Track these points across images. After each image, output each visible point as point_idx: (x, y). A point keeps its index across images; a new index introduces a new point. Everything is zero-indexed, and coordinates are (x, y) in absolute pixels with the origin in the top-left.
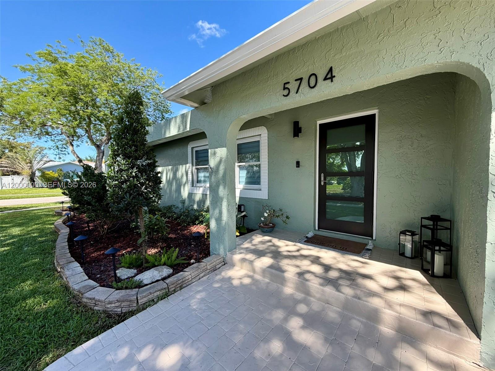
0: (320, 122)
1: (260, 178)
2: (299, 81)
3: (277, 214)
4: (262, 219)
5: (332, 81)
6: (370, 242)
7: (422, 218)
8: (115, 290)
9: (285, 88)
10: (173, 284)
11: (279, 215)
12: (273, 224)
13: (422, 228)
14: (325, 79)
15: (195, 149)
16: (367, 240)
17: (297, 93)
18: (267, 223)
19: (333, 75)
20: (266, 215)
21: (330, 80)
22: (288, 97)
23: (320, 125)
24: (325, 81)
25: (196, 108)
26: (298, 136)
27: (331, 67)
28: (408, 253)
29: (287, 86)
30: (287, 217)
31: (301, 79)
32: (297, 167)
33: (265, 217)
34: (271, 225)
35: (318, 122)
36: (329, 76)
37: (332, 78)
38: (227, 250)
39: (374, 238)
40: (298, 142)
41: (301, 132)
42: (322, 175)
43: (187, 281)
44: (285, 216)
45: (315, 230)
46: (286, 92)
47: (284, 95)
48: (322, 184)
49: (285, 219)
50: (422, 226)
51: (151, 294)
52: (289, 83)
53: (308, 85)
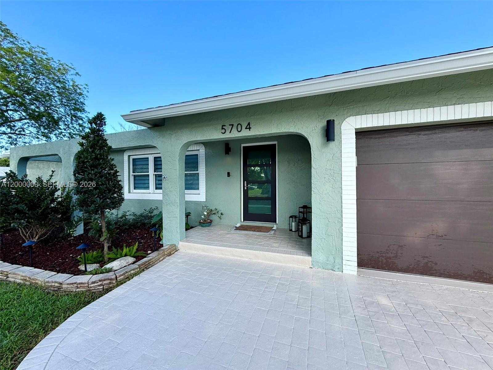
0: (243, 145)
1: (199, 184)
2: (231, 126)
3: (214, 212)
4: (203, 217)
5: (250, 130)
6: (275, 225)
7: (299, 207)
8: (92, 275)
9: (222, 129)
10: (142, 265)
11: (215, 213)
12: (210, 220)
13: (300, 213)
14: (246, 128)
15: (132, 158)
16: (273, 225)
17: (230, 133)
18: (206, 220)
19: (250, 127)
20: (206, 213)
21: (248, 130)
22: (225, 134)
23: (243, 147)
24: (246, 130)
25: (149, 128)
26: (228, 154)
27: (249, 122)
28: (294, 230)
29: (224, 127)
30: (222, 214)
31: (233, 125)
32: (228, 176)
33: (204, 215)
34: (209, 221)
35: (242, 145)
36: (248, 127)
37: (250, 128)
38: (179, 240)
39: (277, 223)
40: (229, 159)
41: (230, 151)
42: (245, 182)
43: (152, 263)
44: (220, 213)
45: (241, 221)
46: (223, 131)
47: (222, 133)
48: (246, 188)
49: (219, 215)
50: (299, 212)
51: (126, 273)
52: (225, 126)
53: (236, 130)
